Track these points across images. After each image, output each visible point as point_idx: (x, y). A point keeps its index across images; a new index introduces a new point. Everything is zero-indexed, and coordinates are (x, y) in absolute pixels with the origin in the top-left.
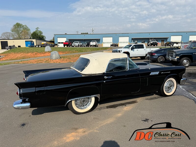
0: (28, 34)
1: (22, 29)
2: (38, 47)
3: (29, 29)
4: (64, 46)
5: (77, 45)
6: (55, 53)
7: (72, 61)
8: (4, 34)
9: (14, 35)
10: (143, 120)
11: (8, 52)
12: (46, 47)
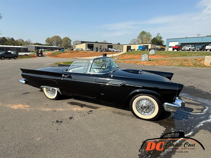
0: (149, 39)
1: (145, 35)
2: (147, 50)
3: (151, 36)
4: (173, 50)
5: (188, 49)
6: (145, 56)
7: (157, 65)
8: (133, 40)
9: (139, 41)
10: (57, 120)
11: (125, 53)
12: (151, 51)
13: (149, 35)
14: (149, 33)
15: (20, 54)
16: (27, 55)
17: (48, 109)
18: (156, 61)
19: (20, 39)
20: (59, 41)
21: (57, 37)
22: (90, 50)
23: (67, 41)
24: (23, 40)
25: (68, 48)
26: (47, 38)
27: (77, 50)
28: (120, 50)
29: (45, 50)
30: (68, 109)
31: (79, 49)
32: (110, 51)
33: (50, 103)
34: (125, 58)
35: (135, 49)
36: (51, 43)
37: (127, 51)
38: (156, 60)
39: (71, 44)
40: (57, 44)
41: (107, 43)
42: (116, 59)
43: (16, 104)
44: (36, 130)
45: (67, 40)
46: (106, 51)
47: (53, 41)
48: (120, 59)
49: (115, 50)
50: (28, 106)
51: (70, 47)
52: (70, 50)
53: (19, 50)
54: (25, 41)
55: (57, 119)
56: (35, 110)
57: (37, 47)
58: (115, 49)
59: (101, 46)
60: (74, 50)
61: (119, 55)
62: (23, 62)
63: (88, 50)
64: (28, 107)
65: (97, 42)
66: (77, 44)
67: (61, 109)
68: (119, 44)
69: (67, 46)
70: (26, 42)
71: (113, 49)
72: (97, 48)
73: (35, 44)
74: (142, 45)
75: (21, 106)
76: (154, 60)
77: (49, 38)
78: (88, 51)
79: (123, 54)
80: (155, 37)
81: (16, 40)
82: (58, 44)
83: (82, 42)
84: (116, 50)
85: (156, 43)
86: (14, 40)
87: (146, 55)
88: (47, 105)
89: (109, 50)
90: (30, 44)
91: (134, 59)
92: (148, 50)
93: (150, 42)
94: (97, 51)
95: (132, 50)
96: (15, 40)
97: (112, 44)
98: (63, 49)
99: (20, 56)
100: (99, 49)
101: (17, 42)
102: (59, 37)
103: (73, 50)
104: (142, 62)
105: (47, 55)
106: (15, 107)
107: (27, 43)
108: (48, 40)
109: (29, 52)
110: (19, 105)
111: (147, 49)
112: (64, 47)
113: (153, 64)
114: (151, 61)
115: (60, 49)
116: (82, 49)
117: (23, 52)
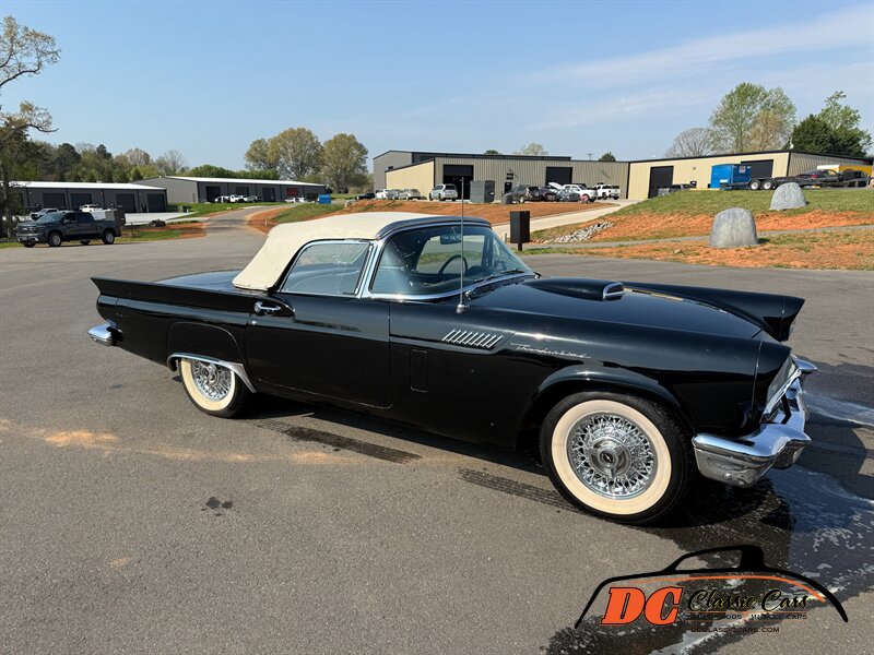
0: (781, 125)
1: (758, 107)
2: (759, 189)
3: (790, 107)
6: (735, 216)
8: (685, 135)
9: (719, 139)
10: (212, 499)
11: (635, 208)
12: (779, 189)
13: (781, 107)
14: (779, 92)
15: (132, 219)
16: (159, 224)
17: (186, 454)
18: (799, 245)
19: (137, 150)
20: (309, 156)
21: (300, 138)
22: (454, 193)
23: (346, 154)
24: (146, 156)
25: (351, 189)
26: (255, 143)
27: (390, 196)
28: (613, 191)
29: (241, 201)
30: (274, 458)
31: (399, 191)
32: (558, 200)
33: (202, 428)
34: (635, 234)
35: (694, 184)
36: (272, 166)
37: (653, 192)
38: (800, 241)
39: (364, 169)
40: (300, 170)
41: (543, 158)
42: (583, 235)
43: (67, 426)
44: (118, 528)
45: (348, 148)
46: (535, 199)
47: (278, 154)
48: (606, 240)
49: (582, 192)
50: (110, 437)
51: (361, 181)
52: (361, 198)
53: (129, 202)
54: (154, 158)
55: (213, 495)
56: (137, 453)
57: (207, 188)
58: (583, 186)
59: (510, 176)
60: (379, 195)
61: (600, 217)
62: (136, 258)
63: (443, 195)
64: (109, 443)
65: (492, 155)
66: (391, 169)
67: (242, 454)
68: (609, 159)
69: (346, 178)
70: (161, 164)
71: (574, 189)
72: (490, 186)
73: (198, 173)
74: (738, 160)
75: (83, 436)
76: (790, 239)
77: (260, 142)
78: (444, 199)
79: (622, 211)
80: (817, 113)
81: (119, 154)
82: (304, 170)
83: (419, 158)
84: (590, 193)
85: (819, 148)
86: (110, 155)
87: (739, 211)
88: (191, 435)
89: (553, 194)
90: (178, 171)
91: (684, 235)
92: (767, 186)
93: (784, 144)
94: (489, 198)
95: (678, 187)
96: (114, 156)
97: (569, 159)
98: (330, 192)
99: (133, 227)
100: (499, 188)
101: (122, 167)
102: (309, 133)
103: (371, 196)
104: (718, 253)
105: (250, 223)
106: (60, 439)
107: (167, 169)
108: (258, 153)
109: (174, 209)
110: (75, 434)
111: (762, 181)
112: (332, 185)
113: (776, 261)
114: (768, 246)
115: (311, 195)
116: (415, 191)
117: (145, 211)
